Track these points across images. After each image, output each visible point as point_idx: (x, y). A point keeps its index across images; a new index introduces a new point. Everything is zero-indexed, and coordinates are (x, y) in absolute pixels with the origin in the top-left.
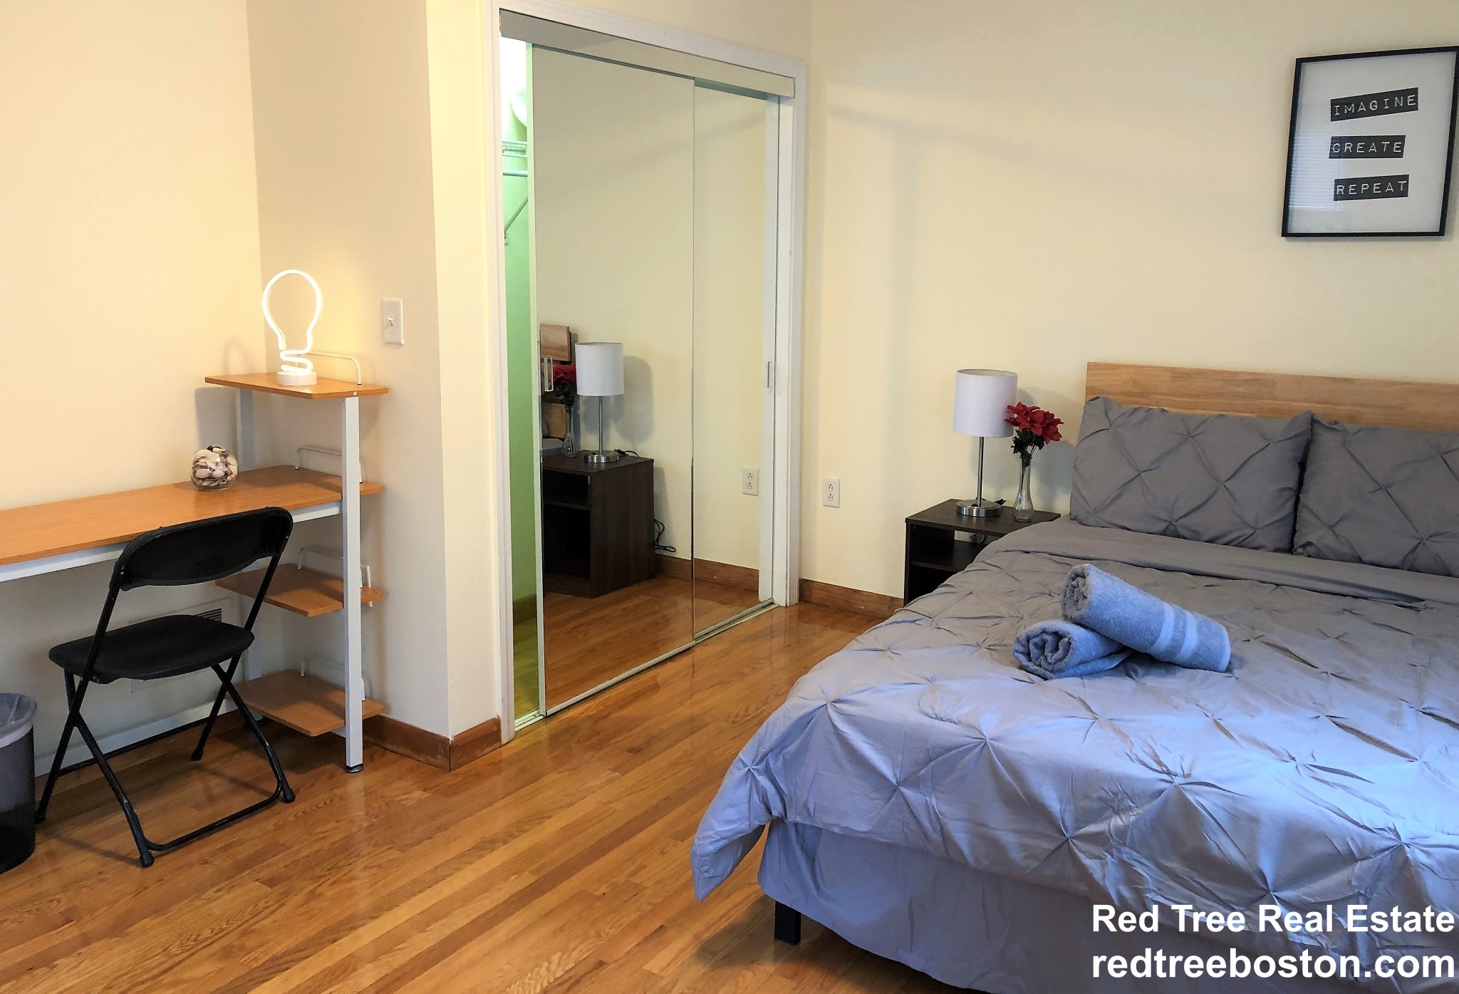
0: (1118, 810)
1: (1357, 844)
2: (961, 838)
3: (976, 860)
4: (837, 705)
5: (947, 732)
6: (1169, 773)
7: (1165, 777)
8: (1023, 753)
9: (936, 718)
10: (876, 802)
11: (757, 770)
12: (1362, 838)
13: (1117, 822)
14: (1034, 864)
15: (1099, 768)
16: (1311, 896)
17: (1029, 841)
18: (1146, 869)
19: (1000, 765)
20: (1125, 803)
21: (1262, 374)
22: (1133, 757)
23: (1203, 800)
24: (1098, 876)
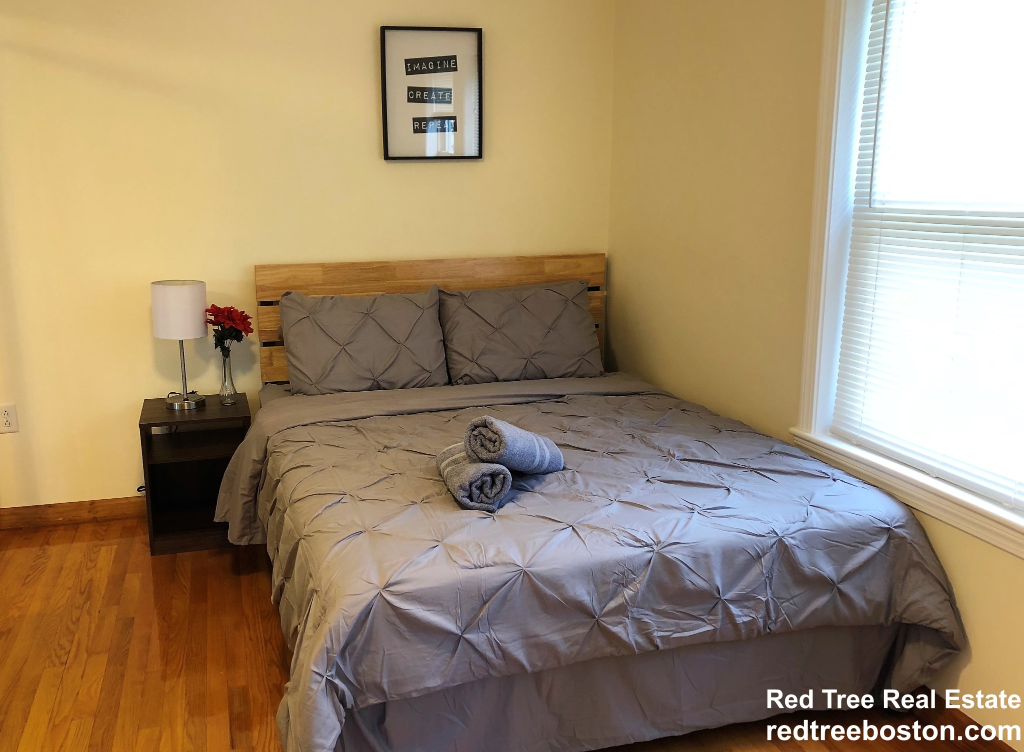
0: (626, 584)
1: (760, 548)
2: (519, 653)
3: (532, 665)
4: (390, 589)
5: (492, 575)
6: (647, 545)
7: (646, 549)
8: (554, 569)
9: (476, 567)
10: (443, 656)
11: (332, 676)
12: (761, 542)
13: (628, 593)
14: (576, 649)
15: (608, 559)
16: (743, 590)
17: (570, 633)
18: (648, 617)
19: (540, 584)
20: (630, 577)
21: (386, 262)
22: (622, 543)
23: (676, 554)
24: (623, 636)
